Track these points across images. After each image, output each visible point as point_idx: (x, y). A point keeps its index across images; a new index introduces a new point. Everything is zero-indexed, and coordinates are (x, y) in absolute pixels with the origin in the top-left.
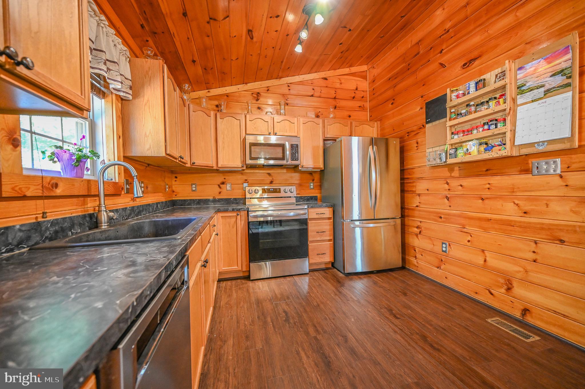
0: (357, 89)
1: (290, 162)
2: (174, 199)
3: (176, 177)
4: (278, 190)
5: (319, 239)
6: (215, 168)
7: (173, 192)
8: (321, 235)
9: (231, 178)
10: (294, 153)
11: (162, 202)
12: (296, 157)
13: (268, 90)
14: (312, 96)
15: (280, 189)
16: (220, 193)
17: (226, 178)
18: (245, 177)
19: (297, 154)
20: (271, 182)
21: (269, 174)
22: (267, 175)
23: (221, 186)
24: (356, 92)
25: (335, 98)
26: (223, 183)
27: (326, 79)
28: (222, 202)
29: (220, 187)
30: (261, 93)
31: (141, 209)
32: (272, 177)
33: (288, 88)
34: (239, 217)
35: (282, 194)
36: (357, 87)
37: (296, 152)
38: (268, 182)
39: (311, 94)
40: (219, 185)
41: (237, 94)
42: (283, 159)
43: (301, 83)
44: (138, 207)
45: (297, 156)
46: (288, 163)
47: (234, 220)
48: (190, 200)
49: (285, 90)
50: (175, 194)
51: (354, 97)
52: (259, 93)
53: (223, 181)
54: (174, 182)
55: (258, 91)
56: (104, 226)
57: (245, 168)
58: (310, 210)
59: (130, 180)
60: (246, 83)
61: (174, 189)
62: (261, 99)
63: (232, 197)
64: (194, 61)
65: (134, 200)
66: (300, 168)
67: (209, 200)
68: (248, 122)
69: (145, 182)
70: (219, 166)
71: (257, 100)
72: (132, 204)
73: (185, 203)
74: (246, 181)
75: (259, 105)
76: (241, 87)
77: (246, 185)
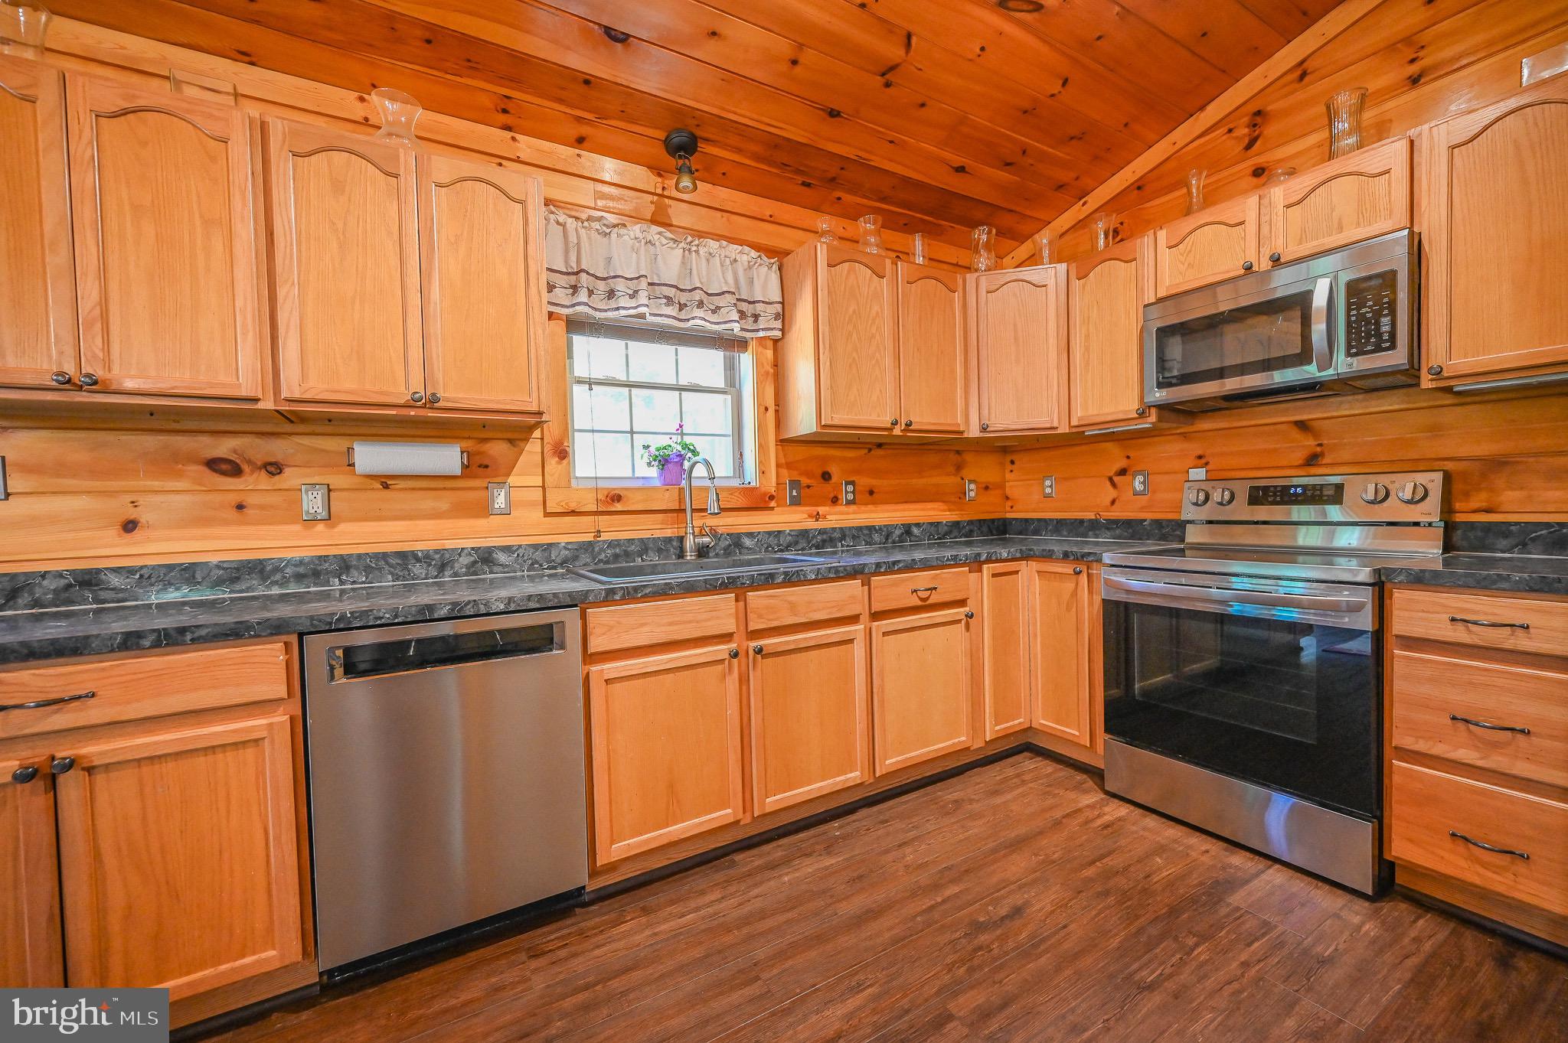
1: (1343, 364)
2: (1009, 516)
3: (1012, 462)
4: (1331, 491)
5: (1465, 755)
6: (1064, 429)
7: (1007, 498)
9: (1148, 454)
10: (1368, 322)
11: (937, 524)
12: (1378, 335)
15: (1339, 488)
16: (1113, 502)
17: (1134, 453)
18: (1195, 448)
19: (1385, 320)
20: (1312, 460)
21: (1302, 426)
22: (1296, 434)
23: (1116, 479)
26: (1123, 472)
28: (1118, 532)
29: (1114, 485)
30: (1269, 108)
31: (837, 535)
32: (1316, 436)
34: (1083, 580)
35: (1348, 510)
37: (1378, 315)
38: (1299, 456)
40: (1111, 479)
41: (1172, 164)
44: (822, 532)
45: (1385, 329)
46: (1338, 369)
47: (1067, 588)
48: (1039, 520)
50: (1009, 503)
52: (1258, 112)
53: (1122, 463)
54: (1008, 476)
55: (1252, 107)
56: (690, 556)
57: (1153, 418)
58: (1400, 598)
59: (805, 481)
60: (1202, 108)
61: (1008, 492)
62: (1270, 130)
63: (1149, 516)
64: (961, 169)
65: (817, 517)
66: (1426, 382)
67: (1082, 521)
68: (1165, 254)
69: (864, 482)
70: (1074, 422)
71: (1248, 147)
72: (811, 525)
73: (1027, 527)
74: (1201, 460)
75: (1260, 160)
76: (1181, 134)
77: (1197, 474)
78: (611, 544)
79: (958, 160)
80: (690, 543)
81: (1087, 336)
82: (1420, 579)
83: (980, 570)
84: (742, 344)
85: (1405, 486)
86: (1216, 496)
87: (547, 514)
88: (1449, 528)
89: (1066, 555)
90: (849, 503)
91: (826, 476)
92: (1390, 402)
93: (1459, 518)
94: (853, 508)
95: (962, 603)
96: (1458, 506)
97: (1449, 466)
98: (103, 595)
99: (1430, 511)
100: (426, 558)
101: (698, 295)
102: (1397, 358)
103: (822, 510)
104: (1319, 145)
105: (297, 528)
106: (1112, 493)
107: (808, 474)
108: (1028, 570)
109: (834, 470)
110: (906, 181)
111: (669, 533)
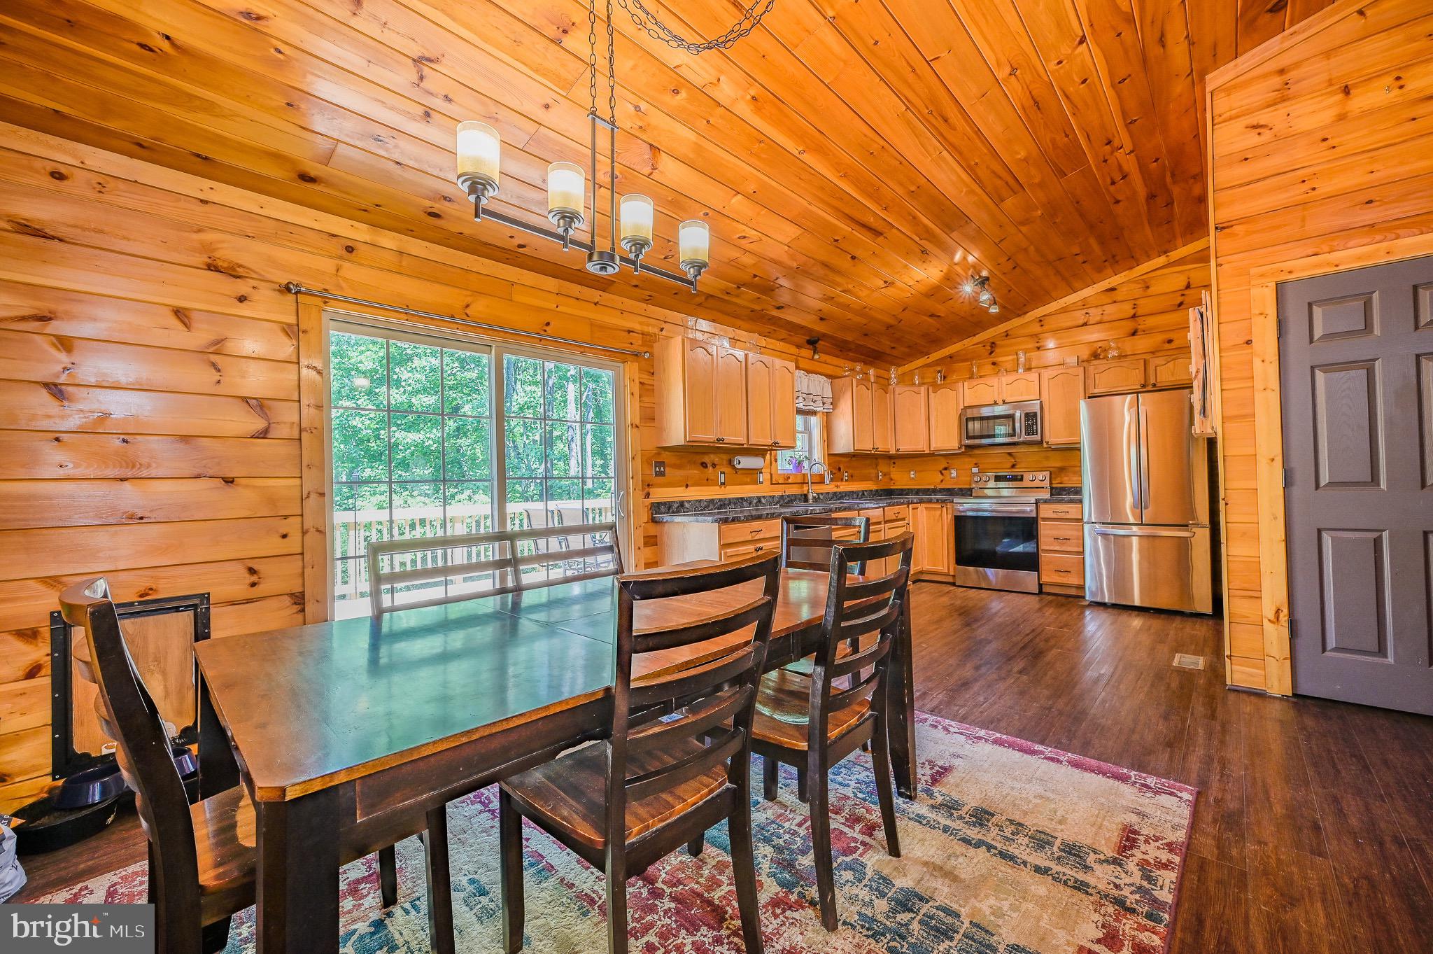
0: (1188, 286)
1: (1023, 438)
2: (891, 487)
3: (894, 463)
4: (1019, 477)
5: (1057, 548)
6: (927, 451)
7: (892, 479)
8: (1063, 544)
9: (956, 462)
10: (1030, 426)
11: (871, 491)
13: (1007, 335)
14: (1085, 324)
15: (1022, 476)
16: (942, 481)
17: (950, 461)
18: (974, 461)
19: (1034, 426)
20: (1013, 466)
21: (1010, 454)
22: (1009, 457)
23: (943, 472)
24: (1187, 292)
25: (1134, 316)
26: (946, 469)
27: (1113, 289)
28: (944, 493)
29: (942, 474)
30: (998, 343)
32: (1014, 458)
33: (1039, 324)
34: (945, 509)
35: (1025, 483)
36: (1189, 283)
37: (1033, 424)
38: (1010, 466)
39: (1081, 322)
40: (941, 472)
41: (964, 352)
42: (1013, 435)
43: (1065, 310)
44: (840, 493)
45: (1034, 429)
46: (1022, 439)
47: (939, 512)
48: (909, 489)
49: (1036, 328)
50: (893, 482)
51: (1181, 304)
52: (993, 343)
53: (946, 465)
54: (892, 469)
55: (992, 341)
56: (811, 501)
57: (963, 450)
58: (1042, 506)
59: (834, 471)
60: (974, 335)
61: (892, 476)
62: (997, 350)
63: (957, 487)
64: (893, 348)
65: (837, 487)
66: (1045, 445)
67: (929, 489)
68: (967, 391)
69: (851, 471)
70: (932, 449)
71: (991, 353)
72: (836, 490)
73: (902, 492)
74: (976, 465)
75: (995, 360)
76: (968, 342)
77: (975, 470)
78: (788, 496)
79: (893, 345)
80: (810, 497)
81: (937, 415)
82: (1046, 501)
83: (908, 507)
84: (814, 413)
85: (1040, 476)
86: (984, 479)
87: (772, 484)
88: (1052, 488)
89: (938, 501)
90: (846, 481)
91: (840, 469)
92: (1035, 449)
93: (1054, 486)
94: (847, 483)
95: (904, 519)
96: (1053, 482)
97: (1051, 469)
98: (685, 510)
99: (1046, 483)
100: (746, 500)
101: (811, 397)
102: (1038, 437)
103: (838, 483)
104: (1013, 360)
105: (718, 487)
106: (941, 477)
107: (835, 468)
108: (922, 507)
109: (841, 467)
110: (874, 350)
111: (799, 492)
